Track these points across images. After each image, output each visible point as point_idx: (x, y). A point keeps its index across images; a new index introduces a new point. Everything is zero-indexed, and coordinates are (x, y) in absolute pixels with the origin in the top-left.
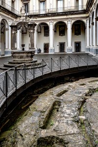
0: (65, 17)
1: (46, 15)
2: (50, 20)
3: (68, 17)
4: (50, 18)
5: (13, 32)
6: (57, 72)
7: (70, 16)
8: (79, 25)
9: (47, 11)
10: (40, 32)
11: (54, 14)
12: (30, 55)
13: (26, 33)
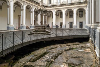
0: (72, 6)
1: (61, 5)
2: (63, 8)
3: (74, 6)
4: (63, 7)
5: (36, 15)
6: (55, 37)
7: (75, 6)
8: (82, 11)
9: (62, 3)
10: (58, 16)
11: (65, 5)
12: (44, 27)
13: (50, 16)
